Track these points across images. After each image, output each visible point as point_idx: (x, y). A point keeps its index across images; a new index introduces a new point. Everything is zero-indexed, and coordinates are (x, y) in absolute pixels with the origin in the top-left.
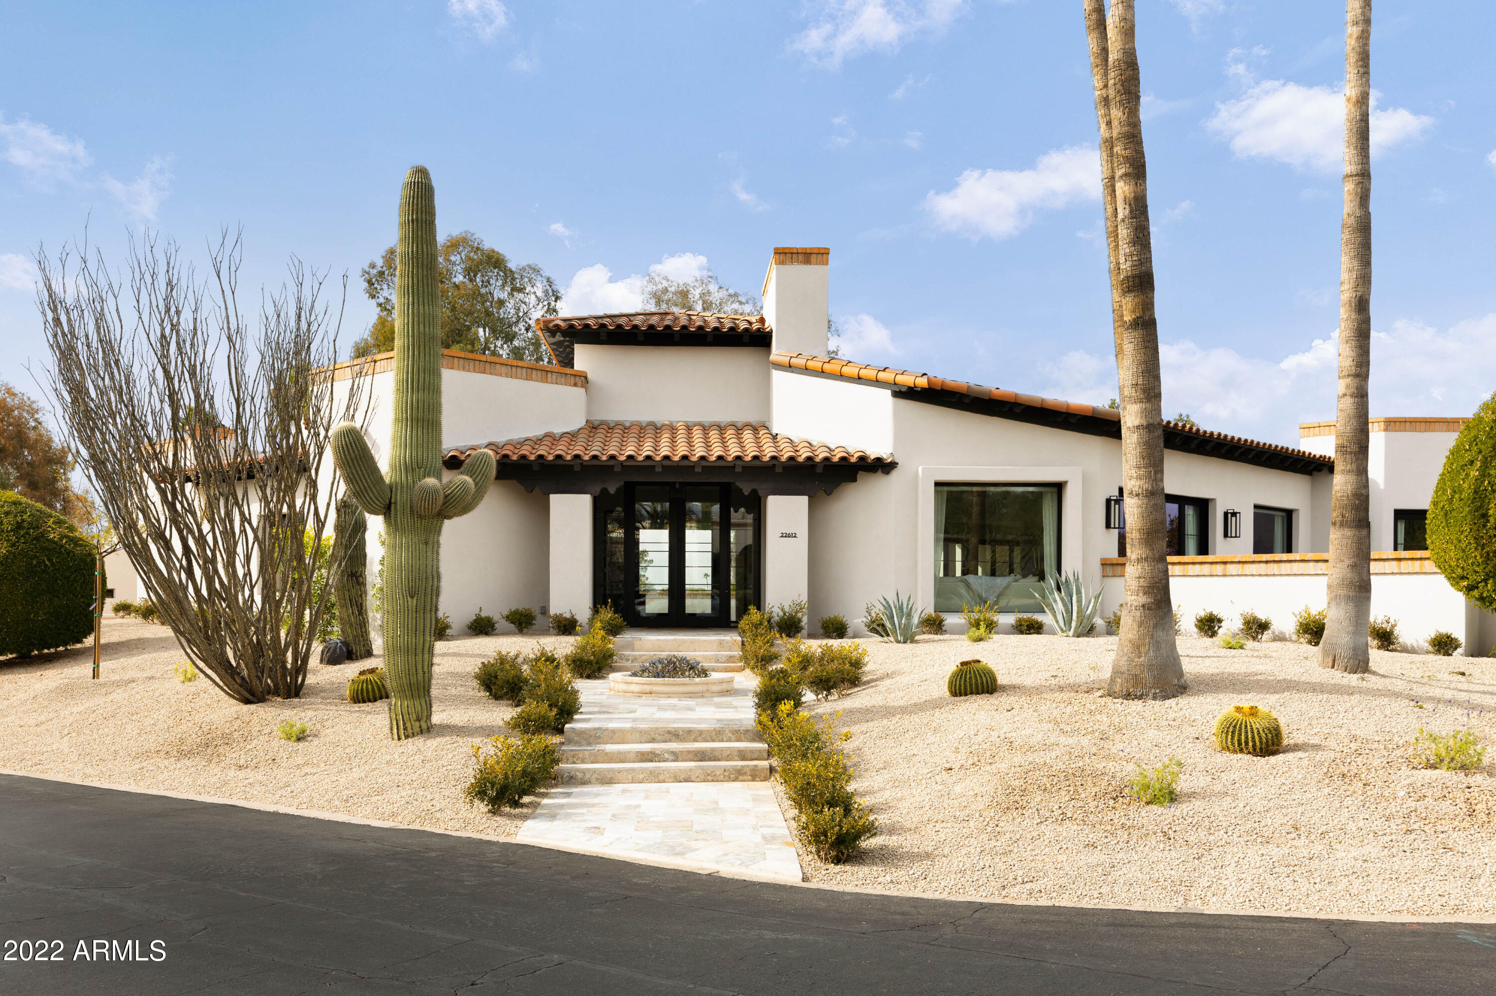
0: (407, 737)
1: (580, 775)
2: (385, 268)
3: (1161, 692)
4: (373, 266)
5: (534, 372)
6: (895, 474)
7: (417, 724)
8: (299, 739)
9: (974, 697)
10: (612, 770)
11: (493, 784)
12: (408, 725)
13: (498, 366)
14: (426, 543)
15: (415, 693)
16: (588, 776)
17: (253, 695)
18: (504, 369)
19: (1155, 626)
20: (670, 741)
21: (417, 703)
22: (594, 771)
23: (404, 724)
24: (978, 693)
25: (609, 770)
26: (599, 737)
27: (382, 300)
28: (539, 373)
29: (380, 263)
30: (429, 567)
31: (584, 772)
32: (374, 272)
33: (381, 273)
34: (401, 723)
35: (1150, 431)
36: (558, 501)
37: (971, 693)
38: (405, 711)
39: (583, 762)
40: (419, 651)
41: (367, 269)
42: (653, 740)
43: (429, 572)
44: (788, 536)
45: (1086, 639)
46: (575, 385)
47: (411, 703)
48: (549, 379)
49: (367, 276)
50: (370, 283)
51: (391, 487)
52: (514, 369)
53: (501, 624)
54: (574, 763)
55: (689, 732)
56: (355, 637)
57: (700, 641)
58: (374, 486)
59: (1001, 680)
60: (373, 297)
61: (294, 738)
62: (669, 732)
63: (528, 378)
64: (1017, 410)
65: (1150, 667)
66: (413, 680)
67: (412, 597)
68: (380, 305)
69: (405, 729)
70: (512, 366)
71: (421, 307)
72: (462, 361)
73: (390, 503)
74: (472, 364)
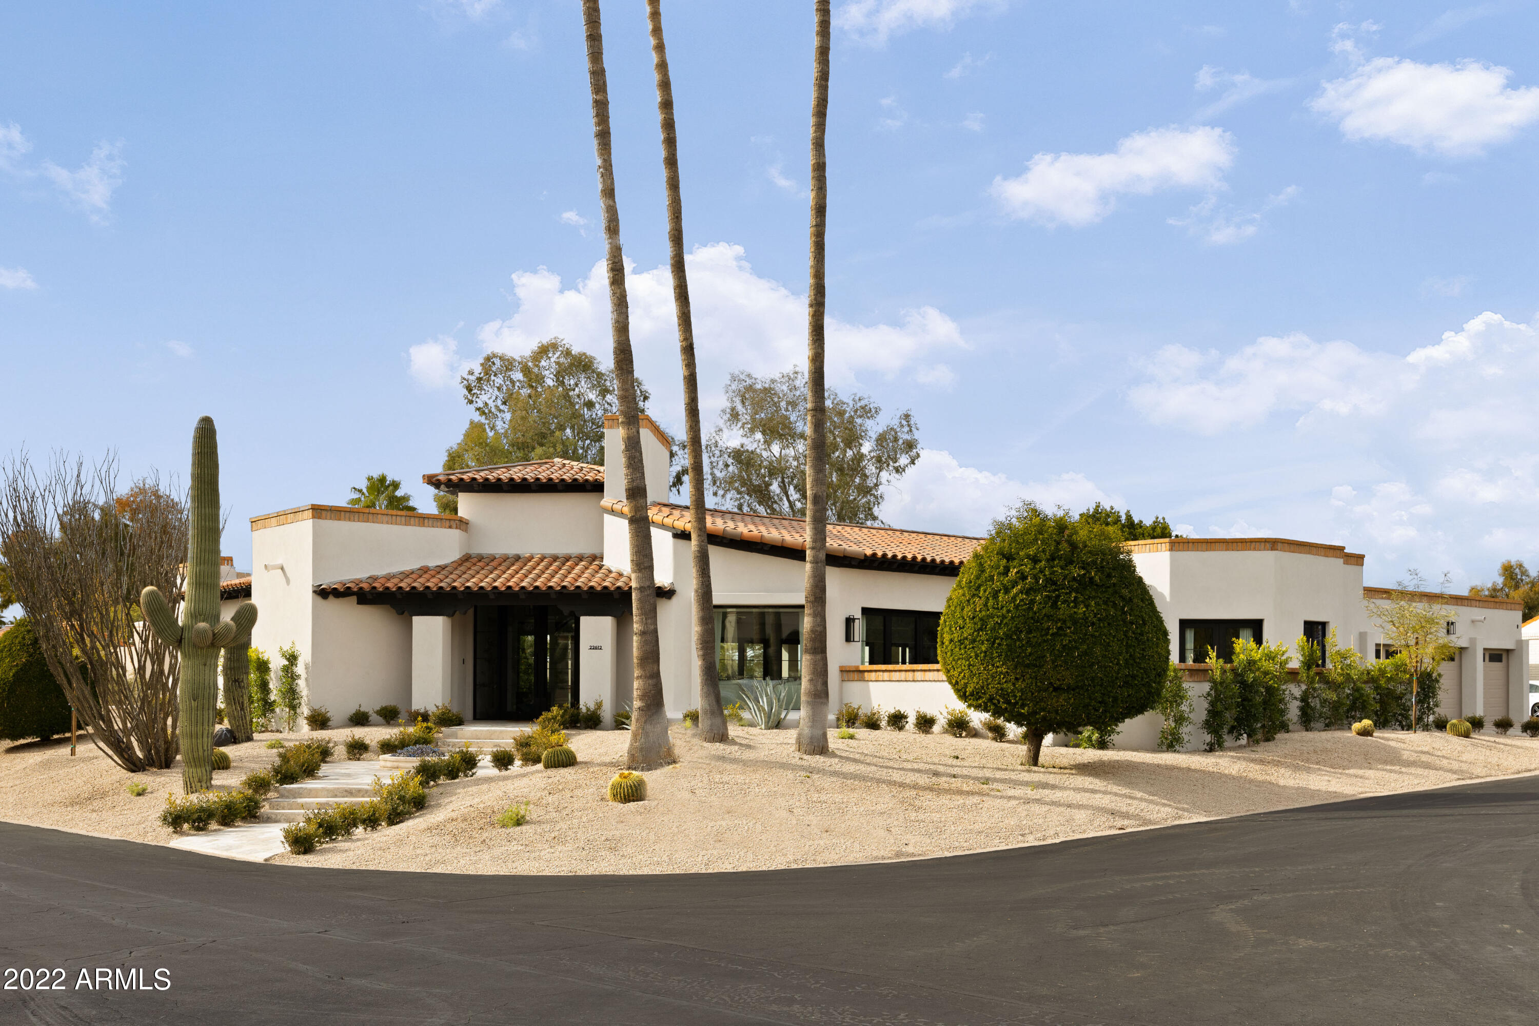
0: (192, 793)
1: (274, 816)
2: (482, 375)
3: (647, 766)
4: (471, 373)
5: (412, 519)
6: (675, 599)
7: (199, 784)
8: (139, 794)
9: (552, 769)
10: (294, 814)
11: (171, 814)
12: (193, 785)
13: (379, 516)
14: (205, 665)
15: (202, 764)
16: (279, 817)
17: (136, 766)
18: (385, 518)
19: (645, 722)
20: (347, 797)
21: (199, 770)
22: (283, 814)
23: (191, 784)
24: (556, 767)
25: (292, 814)
26: (301, 794)
27: (480, 404)
28: (417, 520)
29: (478, 370)
30: (207, 682)
31: (276, 814)
32: (472, 378)
33: (479, 379)
34: (189, 783)
35: (641, 592)
36: (420, 623)
37: (552, 767)
38: (191, 776)
39: (283, 809)
40: (200, 736)
41: (466, 377)
42: (336, 796)
43: (206, 684)
44: (595, 648)
45: (775, 731)
46: (450, 527)
47: (194, 771)
48: (426, 524)
49: (465, 382)
50: (469, 389)
51: (182, 629)
52: (394, 518)
53: (374, 717)
54: (278, 809)
55: (359, 791)
56: (237, 727)
57: (507, 731)
58: (168, 627)
59: (579, 759)
60: (471, 402)
61: (135, 794)
62: (346, 791)
63: (407, 524)
64: (765, 548)
65: (641, 749)
66: (196, 755)
67: (195, 700)
68: (478, 409)
69: (191, 787)
70: (392, 515)
71: (203, 509)
72: (347, 514)
73: (181, 638)
74: (357, 516)
